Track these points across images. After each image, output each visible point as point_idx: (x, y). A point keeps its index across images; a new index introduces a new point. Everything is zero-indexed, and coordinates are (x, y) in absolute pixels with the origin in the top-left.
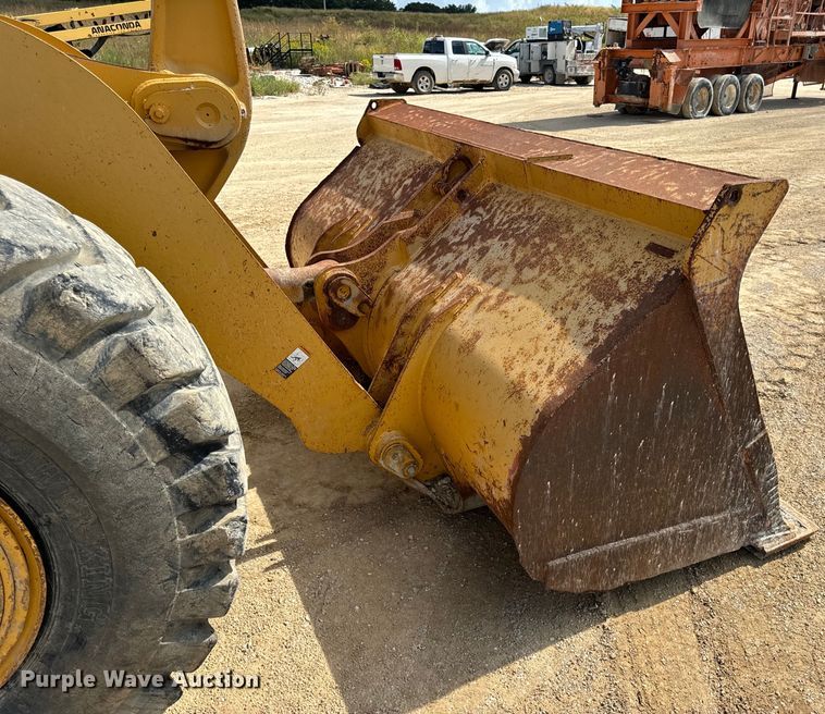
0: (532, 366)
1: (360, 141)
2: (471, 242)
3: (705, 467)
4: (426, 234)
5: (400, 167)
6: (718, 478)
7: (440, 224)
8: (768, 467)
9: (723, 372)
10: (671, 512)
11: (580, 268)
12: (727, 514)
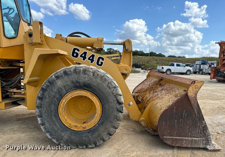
0: (164, 106)
1: (147, 78)
2: (160, 91)
3: (194, 128)
4: (154, 90)
5: (152, 81)
6: (197, 131)
7: (156, 89)
8: (207, 131)
9: (195, 110)
10: (187, 135)
11: (174, 93)
12: (199, 139)
